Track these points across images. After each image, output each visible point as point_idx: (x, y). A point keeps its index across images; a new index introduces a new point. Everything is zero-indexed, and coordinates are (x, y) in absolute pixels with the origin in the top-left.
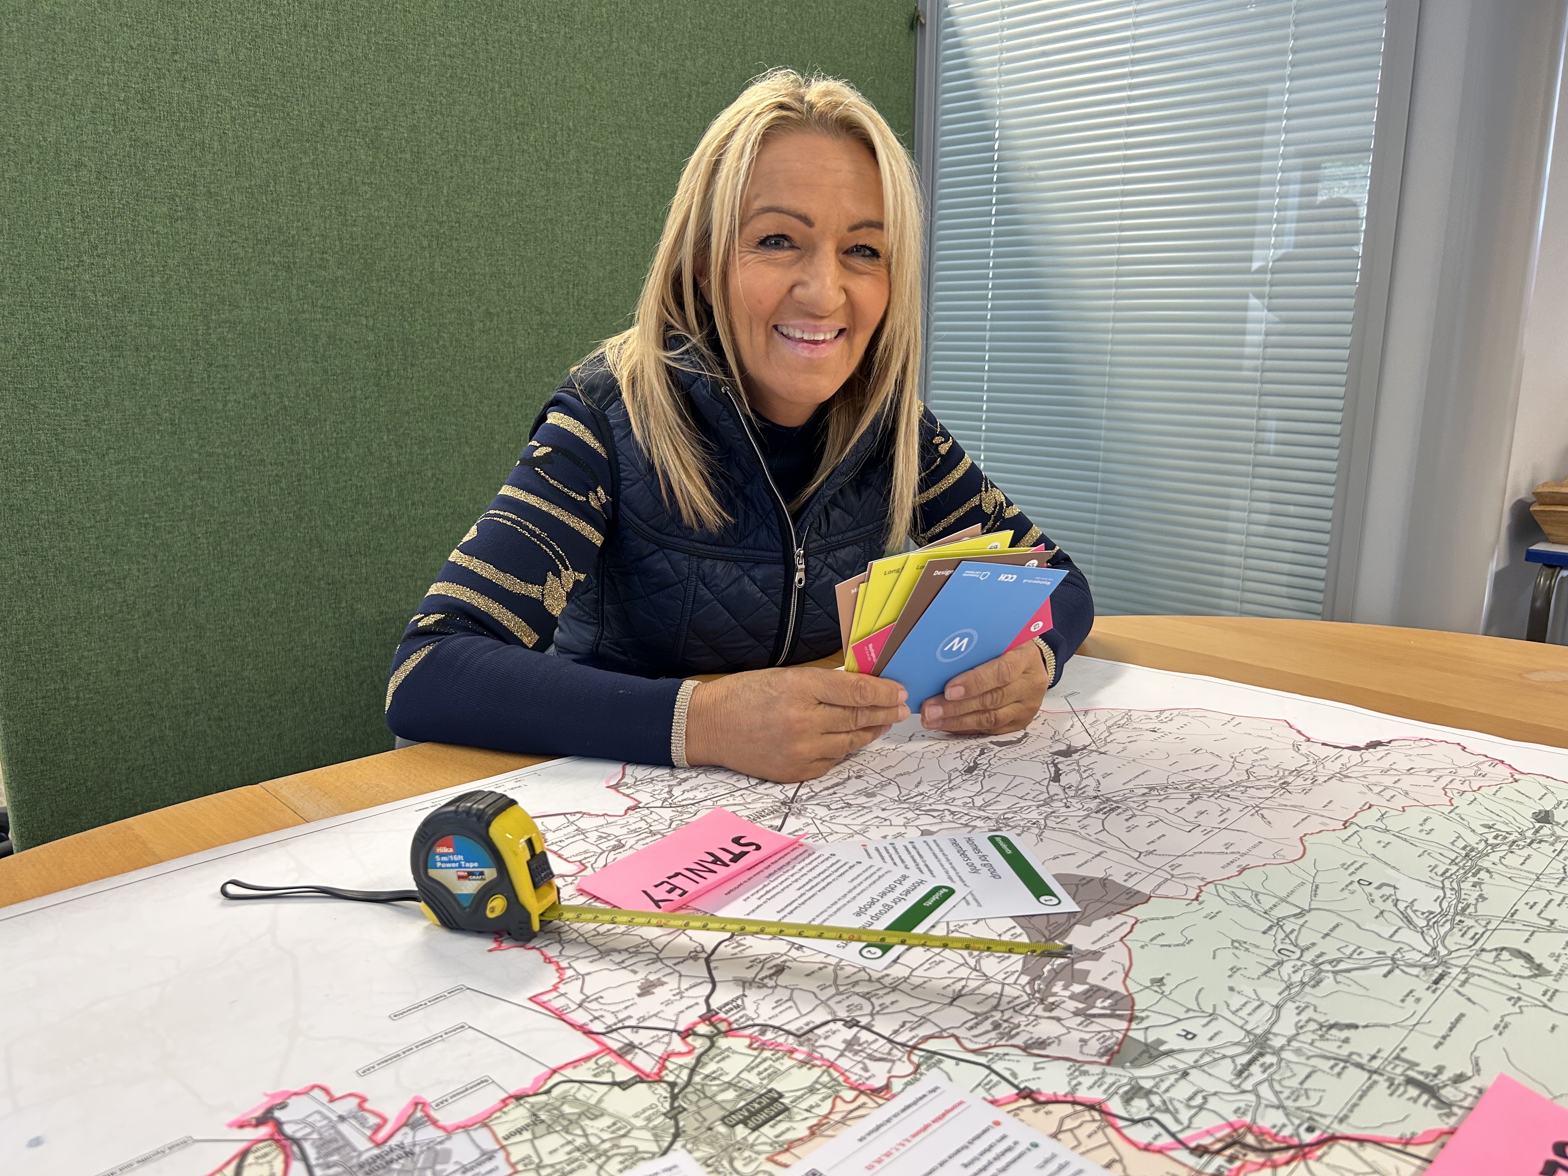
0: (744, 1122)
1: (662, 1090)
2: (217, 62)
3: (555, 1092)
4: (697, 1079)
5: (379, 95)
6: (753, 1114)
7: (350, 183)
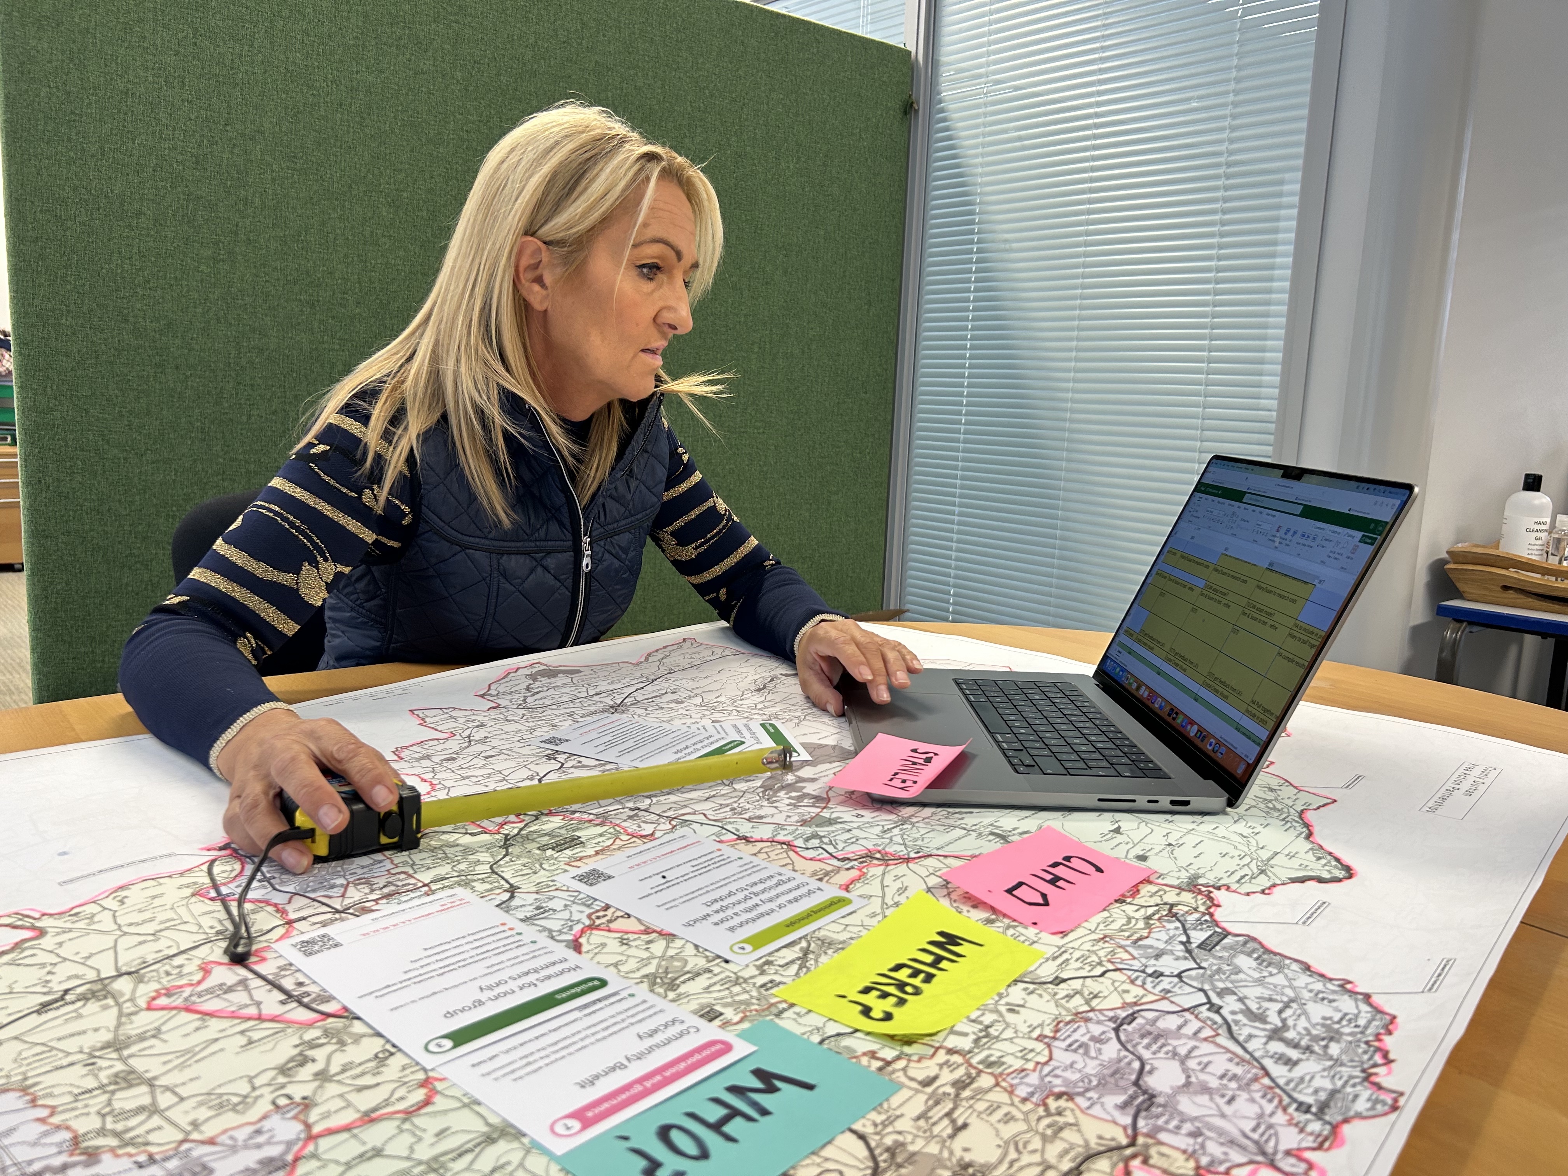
2: (262, 133)
5: (402, 163)
7: (372, 236)
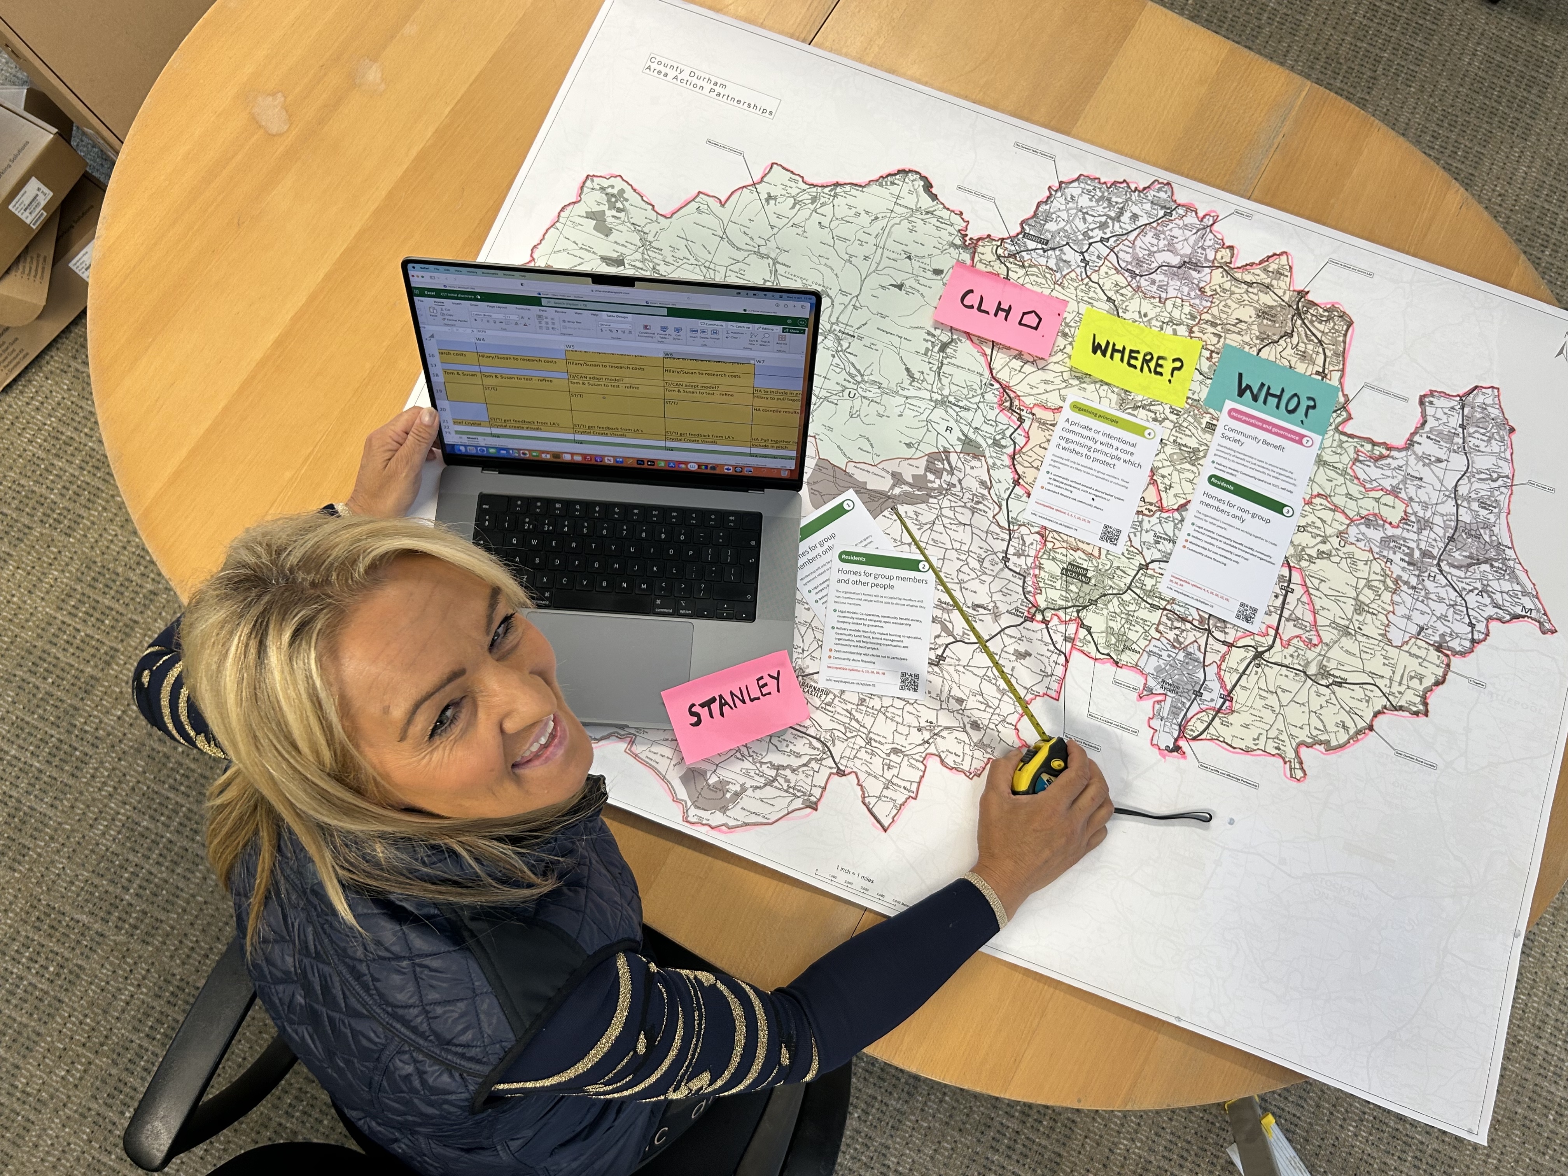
0: (1085, 576)
1: (1082, 614)
3: (1106, 652)
4: (1070, 604)
6: (1079, 574)
